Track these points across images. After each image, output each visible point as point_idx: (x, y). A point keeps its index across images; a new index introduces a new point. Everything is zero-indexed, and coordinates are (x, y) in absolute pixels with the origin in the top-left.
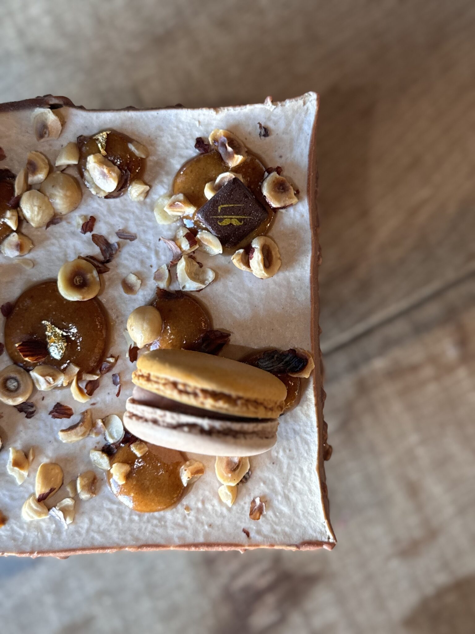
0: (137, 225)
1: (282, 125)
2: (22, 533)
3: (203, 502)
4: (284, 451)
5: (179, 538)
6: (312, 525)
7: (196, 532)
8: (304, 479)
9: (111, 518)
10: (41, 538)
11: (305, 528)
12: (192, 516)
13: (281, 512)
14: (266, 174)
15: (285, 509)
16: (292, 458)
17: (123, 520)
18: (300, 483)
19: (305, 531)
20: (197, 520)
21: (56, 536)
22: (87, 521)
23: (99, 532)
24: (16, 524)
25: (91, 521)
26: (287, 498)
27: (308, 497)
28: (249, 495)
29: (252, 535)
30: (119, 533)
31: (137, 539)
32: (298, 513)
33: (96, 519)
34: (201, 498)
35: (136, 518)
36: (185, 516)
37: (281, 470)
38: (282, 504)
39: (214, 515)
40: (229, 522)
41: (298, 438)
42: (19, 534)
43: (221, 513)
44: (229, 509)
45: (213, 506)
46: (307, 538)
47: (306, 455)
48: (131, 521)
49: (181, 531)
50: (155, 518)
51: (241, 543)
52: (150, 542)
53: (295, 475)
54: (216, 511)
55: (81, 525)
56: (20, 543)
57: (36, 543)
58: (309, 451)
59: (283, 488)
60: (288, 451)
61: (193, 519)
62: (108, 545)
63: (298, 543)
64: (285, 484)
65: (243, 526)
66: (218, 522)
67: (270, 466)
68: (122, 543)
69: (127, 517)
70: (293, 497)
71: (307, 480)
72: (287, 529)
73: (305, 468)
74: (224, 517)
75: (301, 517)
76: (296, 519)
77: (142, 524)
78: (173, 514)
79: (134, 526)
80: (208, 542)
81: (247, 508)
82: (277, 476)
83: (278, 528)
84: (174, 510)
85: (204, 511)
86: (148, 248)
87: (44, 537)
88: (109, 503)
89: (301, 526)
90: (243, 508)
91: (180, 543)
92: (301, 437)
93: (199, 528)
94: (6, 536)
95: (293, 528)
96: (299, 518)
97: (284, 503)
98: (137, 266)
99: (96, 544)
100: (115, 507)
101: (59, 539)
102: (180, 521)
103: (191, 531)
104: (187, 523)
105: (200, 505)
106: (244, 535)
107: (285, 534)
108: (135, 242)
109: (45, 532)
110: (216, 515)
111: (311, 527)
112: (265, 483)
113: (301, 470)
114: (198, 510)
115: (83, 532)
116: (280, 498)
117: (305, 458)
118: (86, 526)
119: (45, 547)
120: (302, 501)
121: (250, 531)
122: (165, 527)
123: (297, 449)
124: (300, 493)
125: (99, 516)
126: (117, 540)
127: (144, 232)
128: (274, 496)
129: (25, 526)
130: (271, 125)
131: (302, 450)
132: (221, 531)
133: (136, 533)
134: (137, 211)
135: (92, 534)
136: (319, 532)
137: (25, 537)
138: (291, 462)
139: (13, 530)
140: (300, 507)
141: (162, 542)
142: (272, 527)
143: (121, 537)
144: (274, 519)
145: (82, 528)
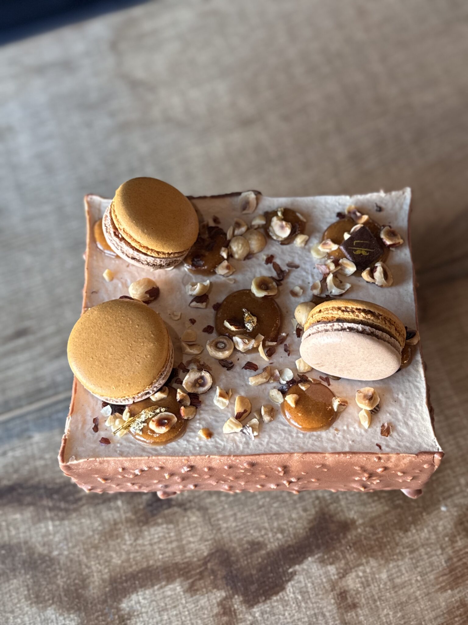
0: (300, 260)
1: (390, 205)
2: (222, 443)
3: (348, 427)
4: (402, 393)
5: (331, 448)
6: (426, 442)
7: (343, 445)
8: (418, 411)
9: (283, 435)
10: (235, 447)
11: (421, 444)
12: (340, 435)
13: (403, 433)
14: (382, 227)
15: (406, 431)
16: (408, 398)
17: (292, 436)
18: (415, 414)
19: (421, 446)
20: (344, 437)
21: (246, 446)
22: (267, 436)
23: (276, 444)
24: (218, 438)
25: (270, 437)
26: (406, 424)
27: (421, 423)
28: (380, 421)
29: (383, 447)
30: (290, 445)
31: (302, 448)
32: (415, 434)
33: (273, 435)
34: (346, 423)
35: (301, 435)
36: (335, 435)
37: (401, 406)
38: (403, 428)
39: (355, 434)
40: (367, 439)
41: (411, 385)
42: (220, 444)
43: (361, 434)
44: (366, 431)
45: (355, 428)
46: (422, 450)
47: (418, 396)
48: (298, 437)
49: (333, 444)
50: (314, 436)
51: (375, 452)
52: (311, 451)
53: (411, 409)
54: (357, 432)
55: (263, 439)
56: (220, 450)
57: (232, 450)
58: (419, 393)
59: (403, 417)
60: (405, 393)
61: (341, 437)
62: (282, 452)
63: (417, 453)
64: (404, 415)
65: (376, 442)
66: (358, 439)
67: (394, 403)
68: (292, 451)
69: (295, 435)
70: (411, 423)
71: (420, 412)
72: (408, 444)
73: (418, 404)
74: (363, 436)
75: (418, 437)
76: (414, 438)
77: (305, 439)
78: (327, 433)
79: (300, 441)
80: (352, 451)
81: (379, 429)
82: (398, 410)
83: (402, 444)
84: (328, 431)
85: (349, 431)
86: (307, 273)
87: (238, 447)
88: (282, 426)
89: (417, 443)
90: (376, 430)
91: (333, 452)
92: (414, 384)
93: (345, 443)
94: (212, 445)
95: (411, 443)
96: (416, 437)
97: (405, 427)
98: (300, 282)
99: (274, 451)
100: (286, 428)
101: (248, 448)
102: (332, 438)
103: (339, 444)
104: (337, 439)
105: (345, 428)
106: (377, 447)
107: (406, 447)
108: (299, 269)
109: (238, 443)
110: (357, 435)
111: (425, 443)
112: (390, 414)
113: (415, 406)
114: (344, 431)
115: (265, 443)
116: (401, 424)
117: (418, 398)
118: (266, 440)
119: (238, 452)
120: (417, 425)
121: (381, 445)
122: (321, 441)
123: (412, 392)
124: (416, 420)
125: (275, 433)
126: (288, 449)
127: (305, 264)
128: (397, 422)
129: (225, 439)
130: (383, 206)
131: (415, 393)
132: (360, 445)
133: (302, 445)
134: (300, 252)
135: (271, 445)
136: (431, 446)
137: (224, 446)
138: (408, 400)
139: (216, 442)
140: (416, 430)
141: (320, 451)
142: (397, 443)
143: (291, 447)
144: (398, 438)
145: (264, 441)
